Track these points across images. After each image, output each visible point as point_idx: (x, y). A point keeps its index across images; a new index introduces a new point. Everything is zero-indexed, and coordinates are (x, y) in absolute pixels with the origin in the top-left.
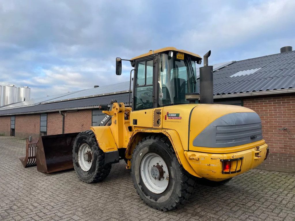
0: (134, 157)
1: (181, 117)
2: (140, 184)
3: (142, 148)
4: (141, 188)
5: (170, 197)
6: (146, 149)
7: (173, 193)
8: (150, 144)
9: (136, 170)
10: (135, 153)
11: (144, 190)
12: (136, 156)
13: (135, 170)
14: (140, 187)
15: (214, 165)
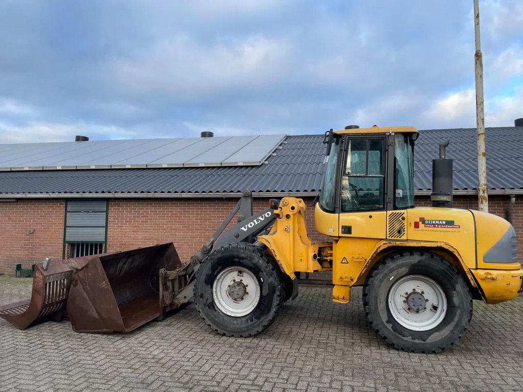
0: (376, 282)
1: (459, 226)
2: (388, 322)
3: (396, 269)
4: (392, 327)
5: (452, 331)
6: (405, 270)
7: (457, 325)
8: (413, 263)
9: (380, 302)
10: (380, 276)
11: (397, 329)
12: (382, 281)
13: (378, 303)
14: (389, 326)
15: (514, 284)
